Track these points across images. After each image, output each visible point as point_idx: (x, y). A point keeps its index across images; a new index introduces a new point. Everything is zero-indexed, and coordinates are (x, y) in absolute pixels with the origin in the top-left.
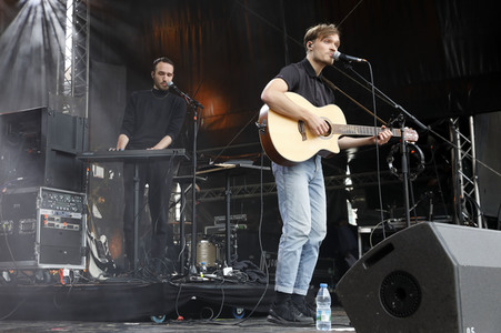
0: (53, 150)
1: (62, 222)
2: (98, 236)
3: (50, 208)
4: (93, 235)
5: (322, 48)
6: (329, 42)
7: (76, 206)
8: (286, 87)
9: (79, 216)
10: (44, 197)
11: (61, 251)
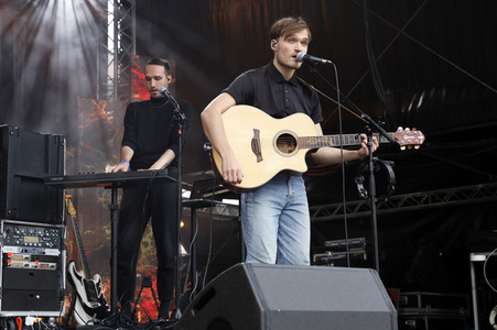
0: (16, 176)
1: (33, 260)
2: (90, 275)
3: (16, 245)
4: (82, 274)
5: (286, 50)
6: (295, 40)
7: (52, 240)
8: (232, 101)
9: (56, 252)
10: (8, 232)
11: (32, 296)
